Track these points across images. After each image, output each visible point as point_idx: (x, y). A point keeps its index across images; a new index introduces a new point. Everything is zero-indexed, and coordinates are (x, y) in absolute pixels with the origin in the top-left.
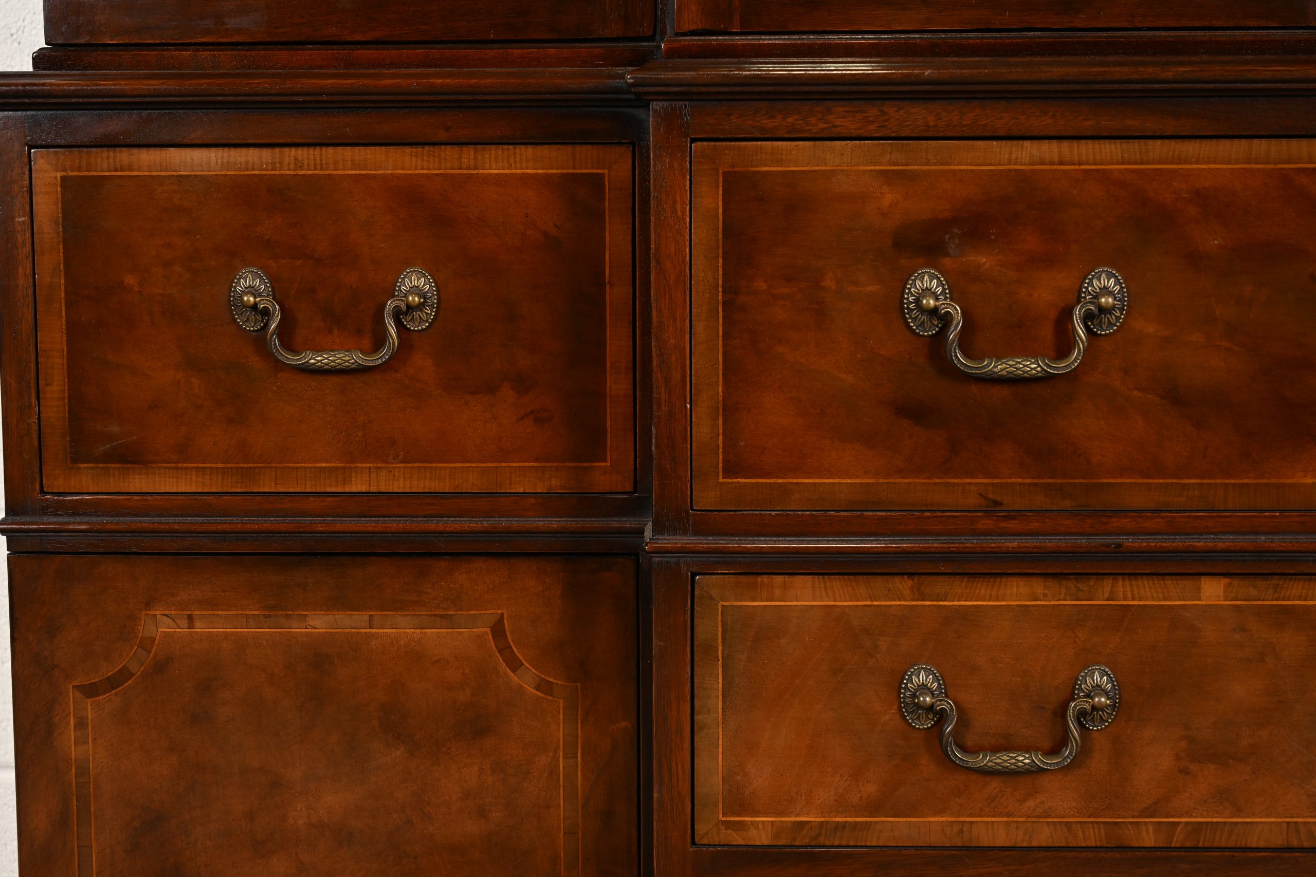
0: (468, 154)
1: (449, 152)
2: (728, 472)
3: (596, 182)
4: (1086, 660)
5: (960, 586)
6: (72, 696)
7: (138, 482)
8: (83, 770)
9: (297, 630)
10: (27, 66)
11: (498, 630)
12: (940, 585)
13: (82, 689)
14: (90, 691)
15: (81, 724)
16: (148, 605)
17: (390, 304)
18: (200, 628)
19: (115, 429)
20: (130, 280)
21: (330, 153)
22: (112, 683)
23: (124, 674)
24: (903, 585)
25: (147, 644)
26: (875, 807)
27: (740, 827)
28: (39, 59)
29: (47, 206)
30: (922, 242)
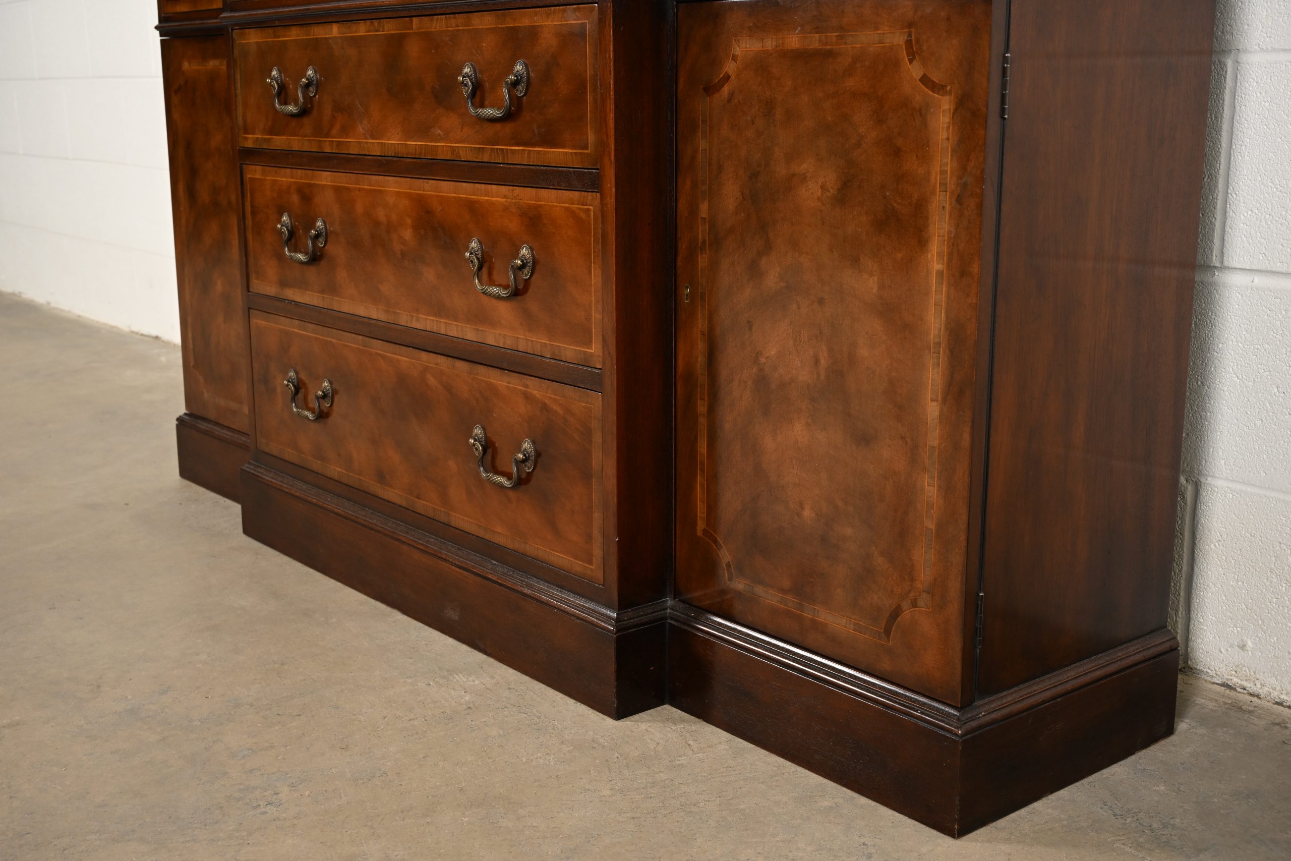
4: (307, 62)
5: (282, 31)
6: (173, 95)
7: (178, 9)
9: (208, 67)
12: (277, 31)
13: (175, 92)
14: (177, 94)
15: (176, 106)
16: (183, 57)
18: (192, 67)
22: (179, 89)
23: (181, 86)
24: (270, 31)
25: (185, 73)
26: (271, 132)
27: (247, 138)
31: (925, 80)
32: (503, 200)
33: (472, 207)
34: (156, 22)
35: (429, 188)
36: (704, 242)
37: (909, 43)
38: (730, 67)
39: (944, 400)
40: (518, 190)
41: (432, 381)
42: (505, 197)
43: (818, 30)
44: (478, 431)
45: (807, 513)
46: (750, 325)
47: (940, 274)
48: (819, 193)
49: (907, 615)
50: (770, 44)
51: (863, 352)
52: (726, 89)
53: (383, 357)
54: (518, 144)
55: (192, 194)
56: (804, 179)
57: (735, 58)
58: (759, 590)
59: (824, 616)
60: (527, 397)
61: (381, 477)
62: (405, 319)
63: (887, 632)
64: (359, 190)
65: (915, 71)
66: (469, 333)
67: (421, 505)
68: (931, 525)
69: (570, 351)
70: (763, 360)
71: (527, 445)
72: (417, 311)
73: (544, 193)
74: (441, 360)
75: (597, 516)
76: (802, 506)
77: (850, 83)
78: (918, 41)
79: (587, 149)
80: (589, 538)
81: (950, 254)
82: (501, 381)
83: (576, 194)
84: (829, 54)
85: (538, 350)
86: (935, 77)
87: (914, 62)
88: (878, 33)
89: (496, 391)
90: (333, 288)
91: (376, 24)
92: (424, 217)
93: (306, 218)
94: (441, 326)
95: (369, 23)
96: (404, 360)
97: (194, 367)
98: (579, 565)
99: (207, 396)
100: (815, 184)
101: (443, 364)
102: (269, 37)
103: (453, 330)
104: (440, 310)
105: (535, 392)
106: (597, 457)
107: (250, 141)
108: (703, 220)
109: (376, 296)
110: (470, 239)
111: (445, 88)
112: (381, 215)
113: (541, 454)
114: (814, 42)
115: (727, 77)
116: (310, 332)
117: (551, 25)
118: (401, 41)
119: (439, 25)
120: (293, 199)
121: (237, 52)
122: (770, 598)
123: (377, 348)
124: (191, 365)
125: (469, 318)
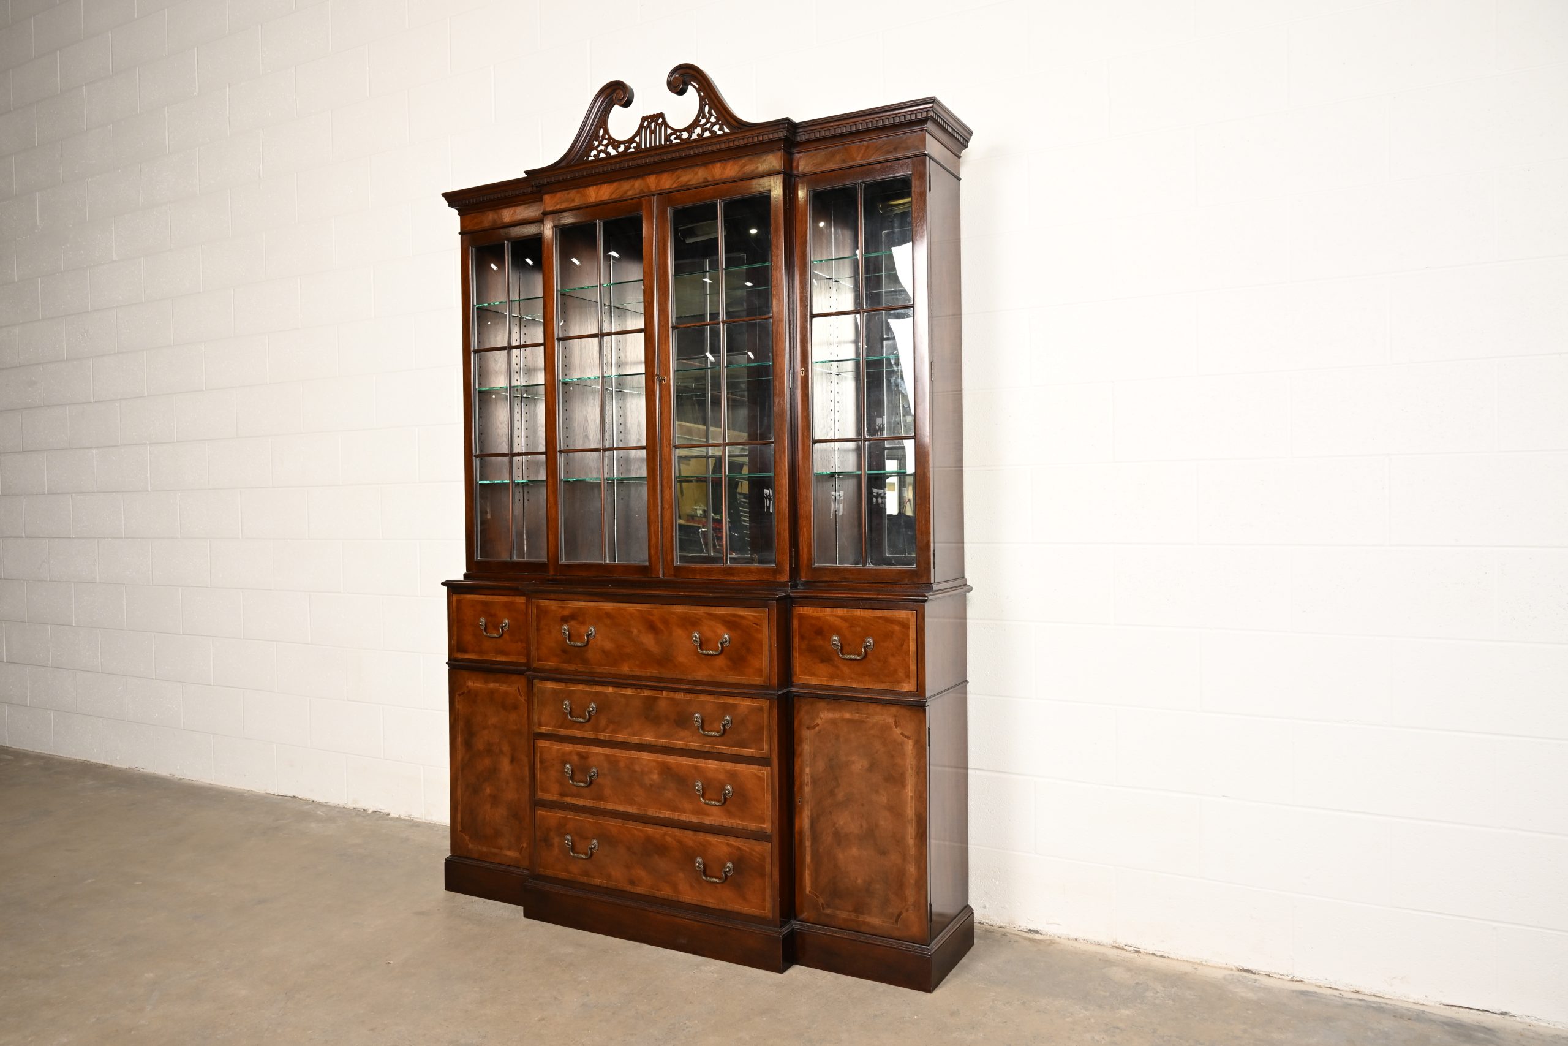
0: (514, 598)
1: (511, 597)
2: (537, 661)
4: (592, 701)
5: (572, 685)
6: (457, 696)
7: (467, 656)
8: (458, 710)
9: (489, 686)
10: (461, 578)
11: (518, 687)
12: (569, 685)
13: (458, 694)
15: (458, 701)
16: (469, 679)
17: (501, 625)
20: (466, 619)
21: (494, 597)
22: (461, 695)
23: (464, 692)
24: (563, 684)
25: (468, 687)
26: (560, 727)
27: (540, 728)
28: (465, 576)
29: (454, 604)
30: (565, 620)
31: (902, 734)
32: (716, 767)
33: (696, 768)
34: (447, 661)
35: (670, 759)
36: (808, 782)
37: (895, 721)
38: (819, 721)
39: (916, 839)
40: (723, 763)
41: (668, 839)
42: (716, 765)
43: (858, 713)
44: (700, 860)
45: (859, 881)
46: (831, 813)
47: (912, 797)
48: (860, 767)
49: (904, 915)
50: (837, 715)
51: (882, 822)
52: (817, 729)
53: (635, 828)
54: (725, 746)
55: (468, 745)
56: (853, 762)
57: (821, 718)
58: (838, 912)
59: (868, 919)
60: (728, 845)
61: (632, 882)
62: (651, 812)
63: (896, 921)
64: (623, 757)
65: (898, 731)
66: (694, 819)
67: (659, 894)
68: (912, 881)
69: (753, 826)
70: (837, 826)
71: (729, 865)
72: (659, 809)
73: (738, 765)
74: (676, 830)
75: (768, 892)
76: (857, 879)
77: (872, 732)
78: (899, 722)
79: (763, 750)
80: (764, 900)
81: (915, 791)
82: (712, 839)
83: (757, 767)
84: (863, 722)
85: (735, 826)
86: (907, 734)
87: (898, 728)
88: (883, 717)
89: (710, 843)
90: (601, 798)
91: (639, 690)
92: (666, 770)
93: (582, 767)
94: (675, 816)
95: (634, 689)
96: (651, 830)
97: (461, 831)
98: (757, 912)
99: (470, 846)
100: (859, 764)
101: (677, 832)
102: (561, 686)
103: (683, 817)
104: (675, 809)
105: (733, 843)
106: (768, 868)
107: (543, 730)
108: (807, 774)
109: (631, 802)
110: (696, 781)
111: (682, 721)
112: (637, 768)
113: (737, 868)
114: (857, 717)
115: (818, 725)
116: (583, 817)
117: (744, 704)
118: (655, 699)
119: (679, 696)
120: (575, 758)
121: (536, 690)
122: (843, 915)
123: (632, 825)
124: (459, 830)
125: (693, 812)
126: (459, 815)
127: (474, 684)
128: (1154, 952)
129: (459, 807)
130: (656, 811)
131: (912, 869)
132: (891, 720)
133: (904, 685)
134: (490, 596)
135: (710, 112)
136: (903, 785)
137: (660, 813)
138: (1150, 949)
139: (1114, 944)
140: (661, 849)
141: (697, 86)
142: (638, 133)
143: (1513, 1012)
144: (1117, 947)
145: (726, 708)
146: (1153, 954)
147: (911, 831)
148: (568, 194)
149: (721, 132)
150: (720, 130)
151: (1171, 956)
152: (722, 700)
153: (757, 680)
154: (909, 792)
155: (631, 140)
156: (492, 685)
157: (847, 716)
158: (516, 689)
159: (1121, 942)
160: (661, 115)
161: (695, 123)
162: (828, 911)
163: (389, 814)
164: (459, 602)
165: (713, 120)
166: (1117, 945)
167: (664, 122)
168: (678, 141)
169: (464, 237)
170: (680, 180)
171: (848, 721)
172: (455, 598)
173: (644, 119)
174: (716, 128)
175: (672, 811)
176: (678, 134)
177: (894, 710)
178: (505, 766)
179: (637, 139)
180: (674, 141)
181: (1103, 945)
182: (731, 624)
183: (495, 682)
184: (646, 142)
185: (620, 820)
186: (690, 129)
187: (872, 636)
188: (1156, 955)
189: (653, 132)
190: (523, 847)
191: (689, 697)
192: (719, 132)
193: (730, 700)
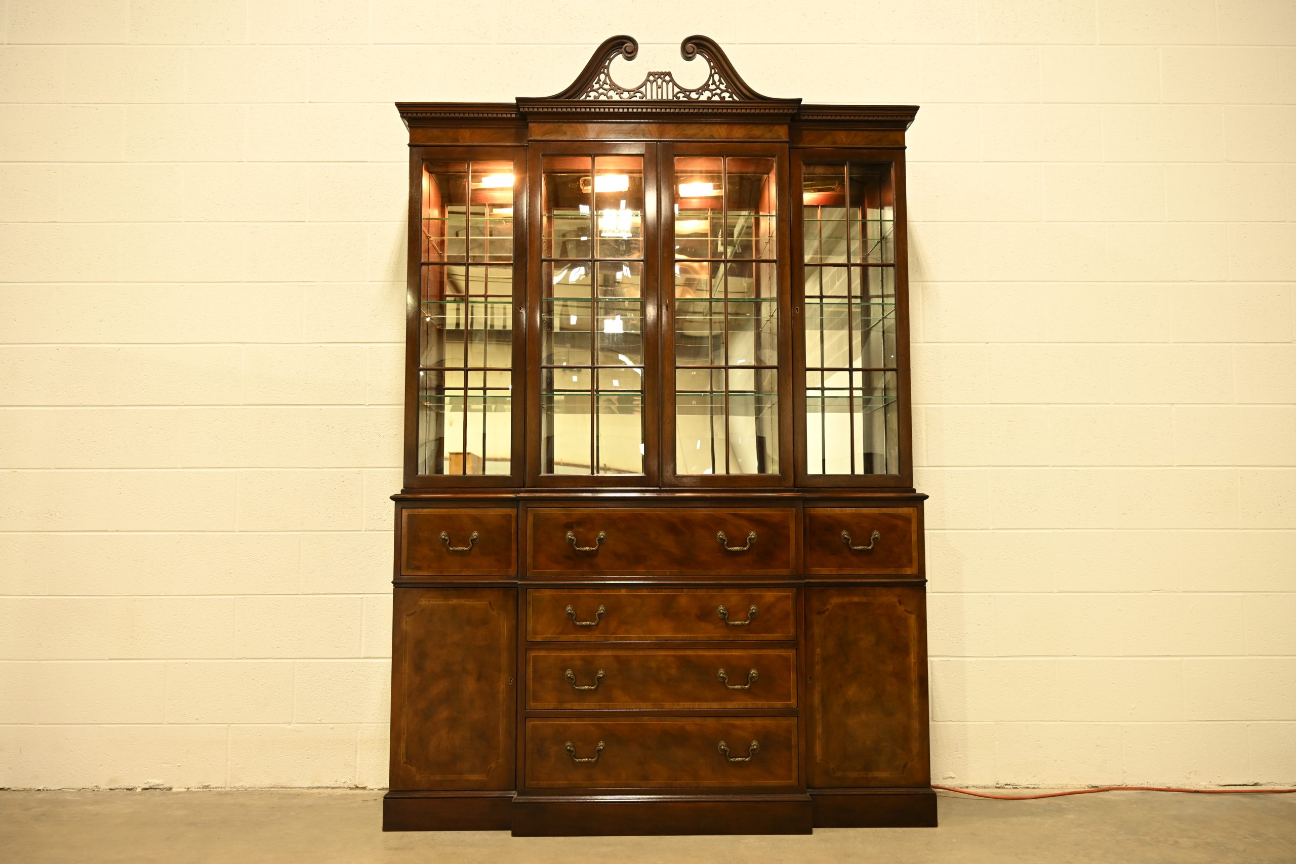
0: (485, 511)
1: (482, 510)
2: (533, 569)
3: (510, 515)
4: (600, 604)
5: (577, 590)
6: (405, 616)
7: (420, 573)
8: (406, 631)
9: (450, 603)
10: (400, 493)
11: (490, 603)
12: (573, 590)
13: (406, 615)
14: (408, 615)
15: (406, 622)
16: (421, 598)
17: (470, 538)
18: (431, 603)
19: (416, 563)
20: (420, 534)
21: (460, 509)
22: (413, 614)
23: (416, 612)
24: (566, 590)
25: (420, 606)
26: (561, 634)
27: (535, 637)
28: (402, 491)
29: (404, 519)
30: (569, 526)
31: (906, 611)
33: (719, 657)
34: (392, 580)
35: (692, 653)
36: (818, 661)
38: (829, 606)
40: (748, 650)
41: (690, 728)
42: (741, 653)
43: (865, 597)
44: (724, 743)
45: (868, 742)
46: (840, 687)
47: (914, 663)
48: (868, 643)
49: (909, 765)
50: (846, 600)
51: (888, 688)
52: (826, 613)
54: (750, 634)
55: (418, 668)
56: (861, 639)
57: (831, 604)
58: (848, 774)
59: (876, 774)
60: (753, 725)
62: (668, 706)
63: (903, 772)
64: (635, 656)
65: (902, 608)
66: (715, 706)
67: (677, 784)
68: (916, 735)
69: (778, 704)
70: (846, 697)
71: (754, 743)
72: (678, 701)
73: (764, 650)
74: (698, 718)
76: (865, 741)
77: (878, 611)
78: (902, 600)
79: (790, 633)
80: (790, 771)
82: (737, 722)
83: (783, 649)
84: (870, 603)
85: (760, 706)
86: (909, 610)
87: (902, 606)
88: (889, 598)
89: (734, 726)
90: (609, 699)
91: (656, 590)
92: (685, 662)
93: (587, 671)
94: (696, 706)
95: (650, 589)
96: (668, 722)
97: (405, 763)
98: (784, 783)
99: (418, 778)
100: (867, 641)
101: (698, 720)
102: (564, 593)
103: (705, 706)
104: (695, 699)
105: (759, 722)
106: (794, 741)
107: (539, 638)
108: (818, 654)
109: (645, 700)
110: (718, 670)
111: (706, 615)
112: (653, 664)
113: (762, 746)
114: (864, 599)
115: (828, 609)
116: (586, 722)
117: (770, 596)
118: (673, 598)
119: (699, 593)
120: (578, 663)
121: (529, 599)
122: (854, 775)
123: (646, 721)
124: (402, 762)
125: (714, 700)
126: (403, 745)
127: (427, 601)
128: (1028, 786)
129: (404, 737)
130: (674, 704)
131: (915, 724)
132: (895, 600)
133: (908, 569)
134: (454, 509)
135: (720, 81)
136: (907, 654)
137: (678, 705)
138: (1025, 784)
139: (997, 786)
140: (681, 738)
141: (708, 57)
142: (644, 84)
143: (1261, 782)
144: (999, 788)
145: (752, 600)
146: (1027, 788)
147: (915, 691)
148: (560, 126)
149: (731, 99)
150: (729, 97)
151: (1041, 787)
152: (747, 592)
153: (784, 572)
154: (913, 659)
155: (637, 90)
156: (455, 602)
157: (856, 599)
158: (487, 603)
159: (1002, 782)
160: (669, 74)
161: (705, 87)
162: (839, 774)
163: (171, 789)
164: (410, 517)
165: (723, 87)
166: (999, 786)
167: (672, 80)
168: (685, 99)
169: (415, 149)
170: (685, 132)
171: (856, 604)
172: (405, 513)
173: (650, 74)
174: (726, 95)
175: (691, 702)
176: (688, 93)
177: (898, 591)
178: (470, 685)
179: (643, 89)
180: (682, 99)
181: (989, 788)
182: (758, 522)
183: (459, 597)
184: (652, 93)
185: (633, 718)
186: (699, 91)
187: (878, 530)
188: (1030, 788)
189: (659, 87)
190: (491, 768)
191: (711, 592)
192: (727, 99)
193: (755, 592)
